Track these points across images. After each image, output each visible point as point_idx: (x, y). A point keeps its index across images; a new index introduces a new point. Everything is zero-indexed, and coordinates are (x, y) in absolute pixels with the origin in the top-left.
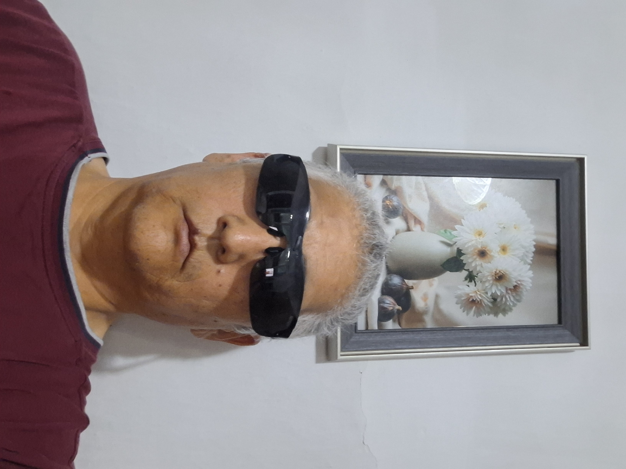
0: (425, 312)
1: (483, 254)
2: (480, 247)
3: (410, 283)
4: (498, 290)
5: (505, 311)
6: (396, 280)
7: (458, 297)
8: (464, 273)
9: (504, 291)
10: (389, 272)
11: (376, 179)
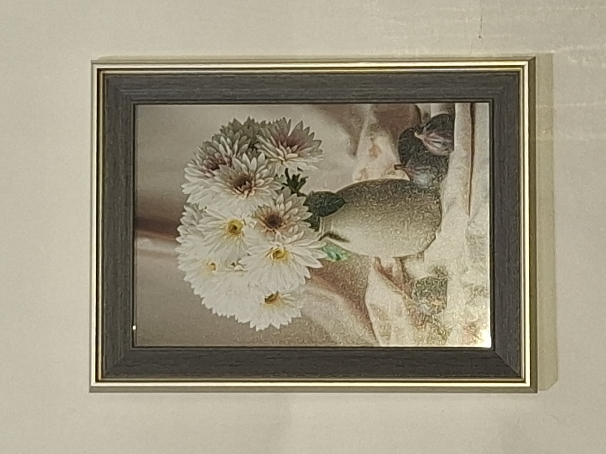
1: (273, 222)
3: (400, 175)
4: (246, 163)
5: (235, 126)
7: (317, 151)
8: (306, 190)
10: (434, 193)
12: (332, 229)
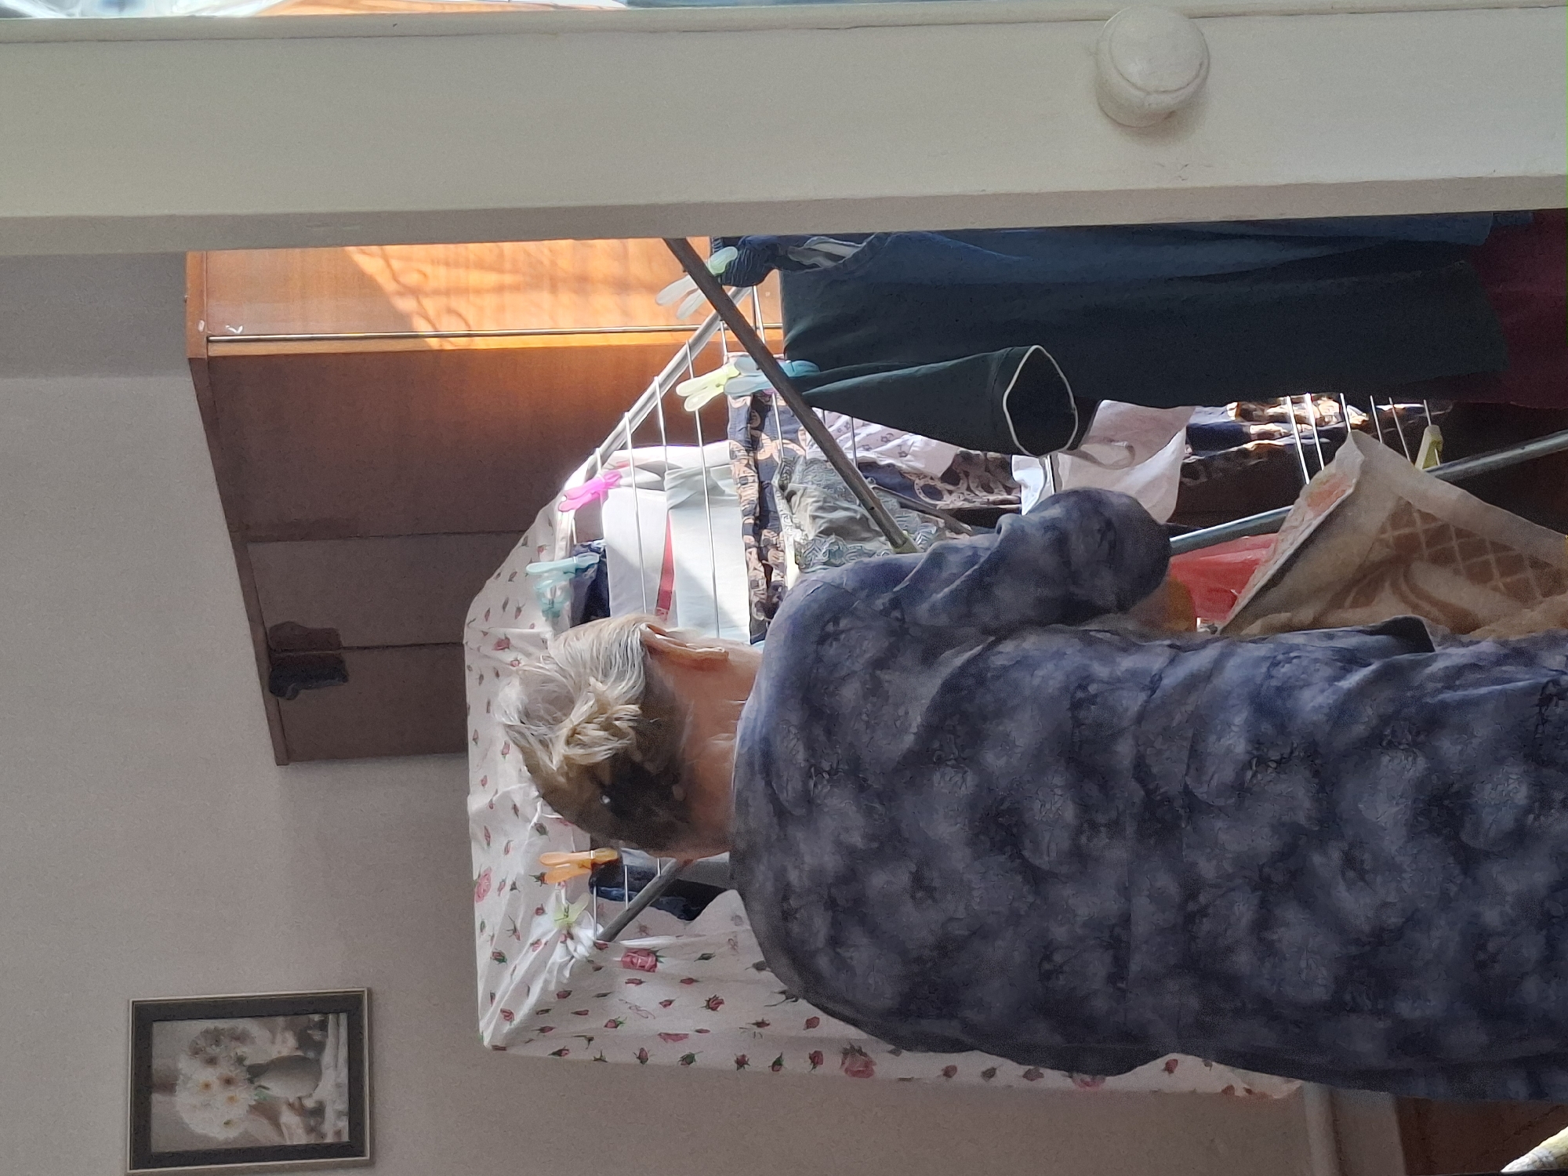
0: (286, 1029)
1: (228, 1082)
2: (232, 1088)
3: (300, 1053)
4: (214, 1050)
5: (207, 1031)
6: (311, 1055)
7: (253, 1042)
8: (247, 1063)
9: (208, 1049)
10: (317, 1062)
11: (329, 1139)
12: (263, 1084)
